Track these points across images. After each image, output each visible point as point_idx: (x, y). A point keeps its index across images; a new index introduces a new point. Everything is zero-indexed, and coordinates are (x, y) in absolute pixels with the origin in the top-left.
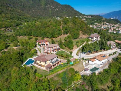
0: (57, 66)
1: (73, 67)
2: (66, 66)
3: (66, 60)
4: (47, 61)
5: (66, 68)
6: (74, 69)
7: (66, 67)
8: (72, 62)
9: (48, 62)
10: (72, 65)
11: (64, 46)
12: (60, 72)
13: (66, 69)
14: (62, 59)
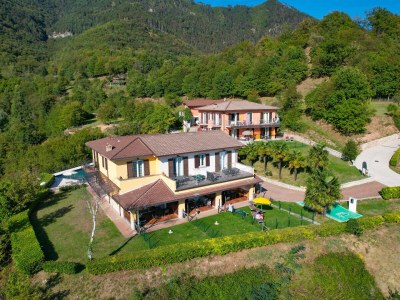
0: (221, 215)
1: (358, 247)
2: (289, 224)
3: (303, 189)
4: (146, 162)
5: (289, 239)
6: (370, 265)
7: (290, 230)
8: (353, 208)
9: (159, 168)
10: (353, 227)
11: (305, 120)
12: (218, 262)
13: (286, 248)
14: (280, 178)
